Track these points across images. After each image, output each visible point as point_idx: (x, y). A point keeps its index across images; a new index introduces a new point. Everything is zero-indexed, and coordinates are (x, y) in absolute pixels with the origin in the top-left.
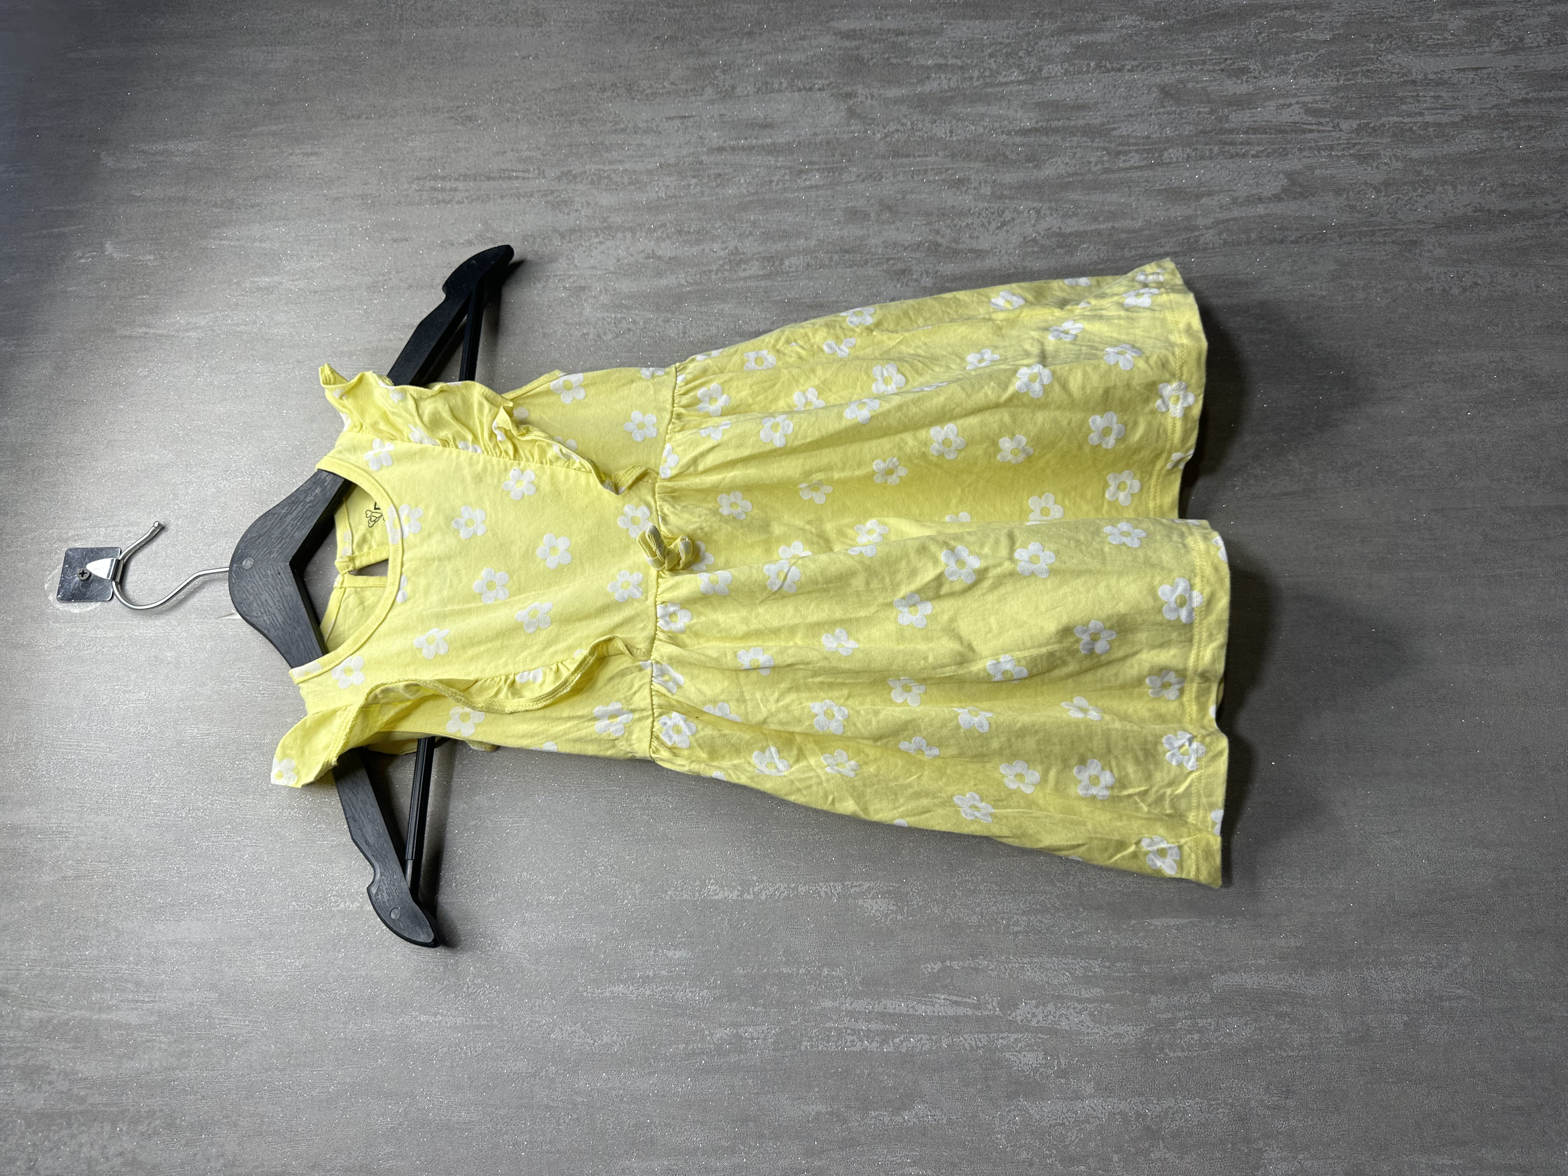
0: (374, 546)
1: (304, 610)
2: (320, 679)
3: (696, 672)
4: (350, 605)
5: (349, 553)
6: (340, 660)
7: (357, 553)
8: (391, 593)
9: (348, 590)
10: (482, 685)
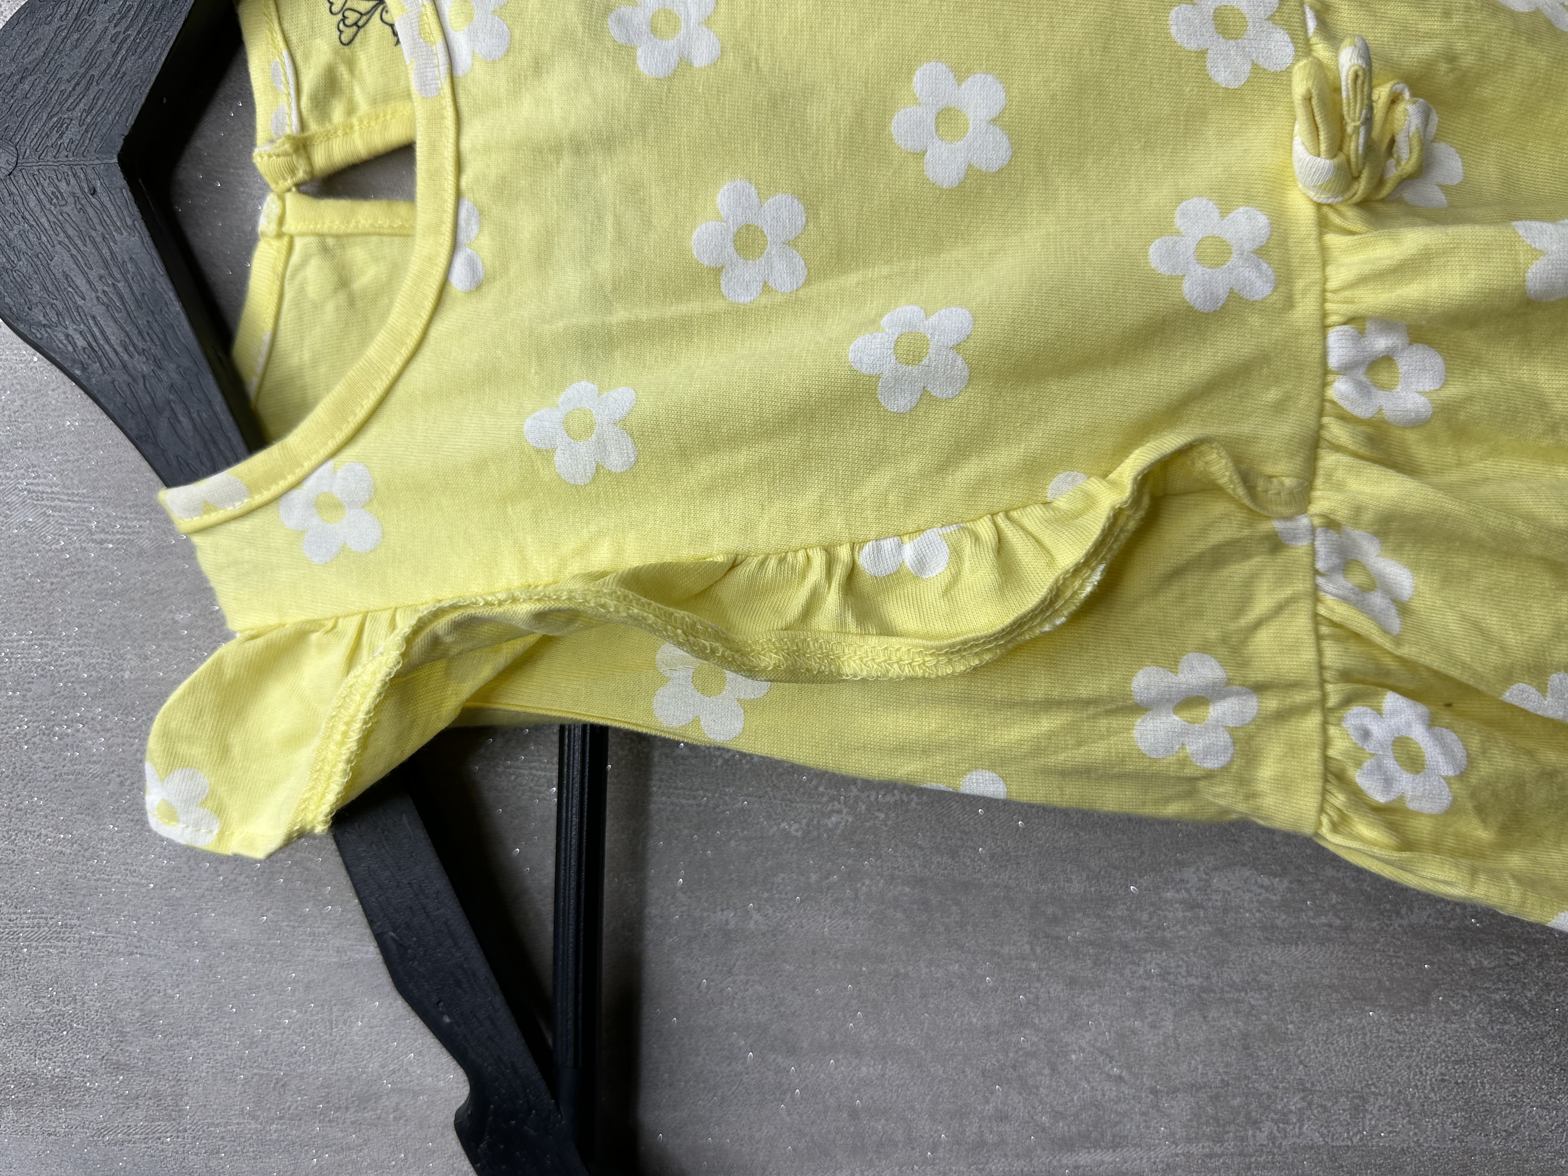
0: (363, 106)
1: (177, 307)
2: (246, 526)
3: (1462, 562)
4: (312, 291)
5: (292, 127)
6: (299, 473)
7: (313, 127)
8: (430, 259)
9: (299, 244)
10: (753, 579)
